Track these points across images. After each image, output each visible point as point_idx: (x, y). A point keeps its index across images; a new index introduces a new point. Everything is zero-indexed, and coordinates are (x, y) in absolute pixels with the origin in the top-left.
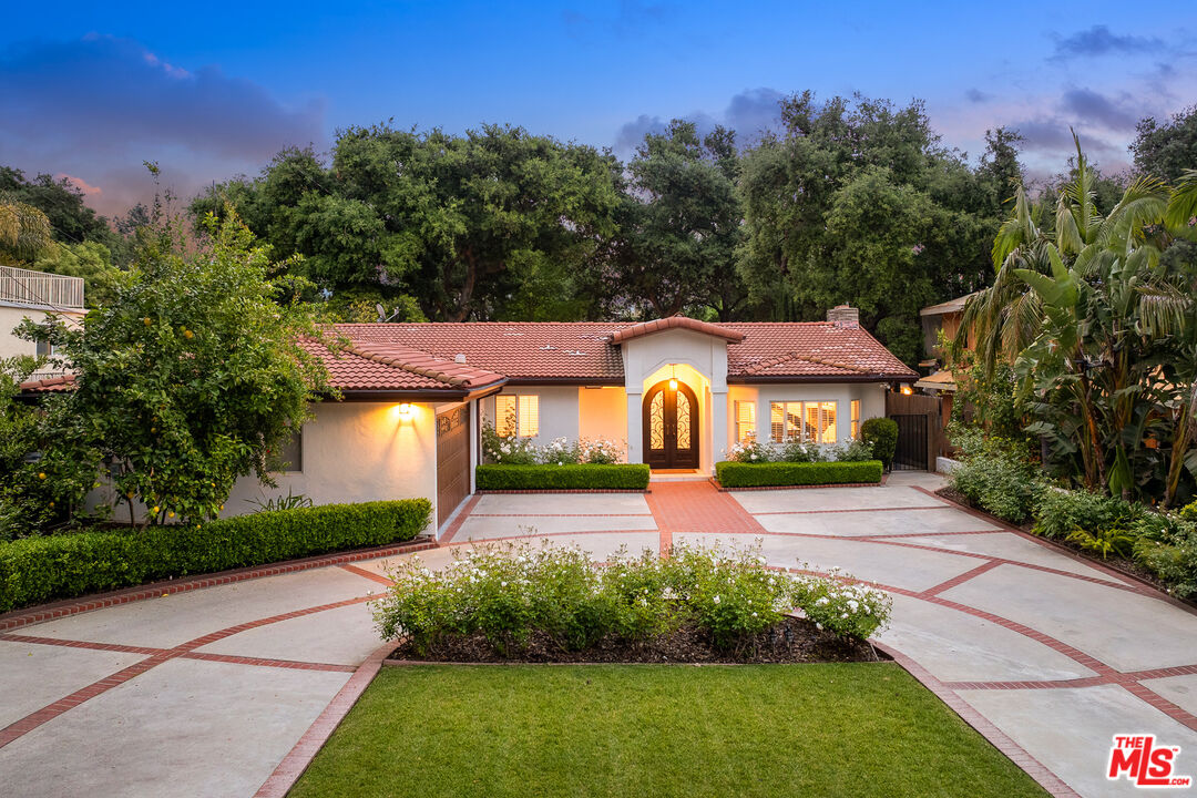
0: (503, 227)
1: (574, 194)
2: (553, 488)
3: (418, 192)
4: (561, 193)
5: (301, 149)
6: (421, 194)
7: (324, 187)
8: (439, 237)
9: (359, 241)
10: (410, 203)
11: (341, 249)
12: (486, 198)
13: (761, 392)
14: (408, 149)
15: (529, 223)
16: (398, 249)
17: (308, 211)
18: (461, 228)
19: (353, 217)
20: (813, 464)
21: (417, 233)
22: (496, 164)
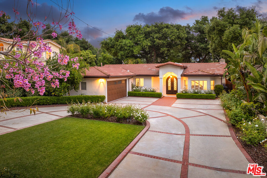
0: (158, 43)
1: (174, 35)
2: (142, 96)
3: (141, 37)
4: (171, 35)
5: (120, 31)
6: (141, 38)
7: (124, 38)
8: (145, 46)
9: (129, 48)
10: (139, 40)
11: (126, 50)
12: (155, 38)
13: (189, 78)
14: (140, 29)
15: (164, 42)
16: (136, 49)
17: (120, 42)
18: (149, 44)
19: (128, 43)
20: (199, 94)
21: (140, 46)
22: (157, 30)
